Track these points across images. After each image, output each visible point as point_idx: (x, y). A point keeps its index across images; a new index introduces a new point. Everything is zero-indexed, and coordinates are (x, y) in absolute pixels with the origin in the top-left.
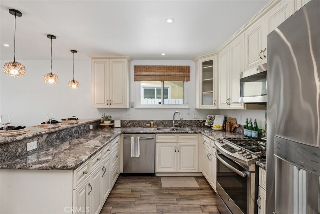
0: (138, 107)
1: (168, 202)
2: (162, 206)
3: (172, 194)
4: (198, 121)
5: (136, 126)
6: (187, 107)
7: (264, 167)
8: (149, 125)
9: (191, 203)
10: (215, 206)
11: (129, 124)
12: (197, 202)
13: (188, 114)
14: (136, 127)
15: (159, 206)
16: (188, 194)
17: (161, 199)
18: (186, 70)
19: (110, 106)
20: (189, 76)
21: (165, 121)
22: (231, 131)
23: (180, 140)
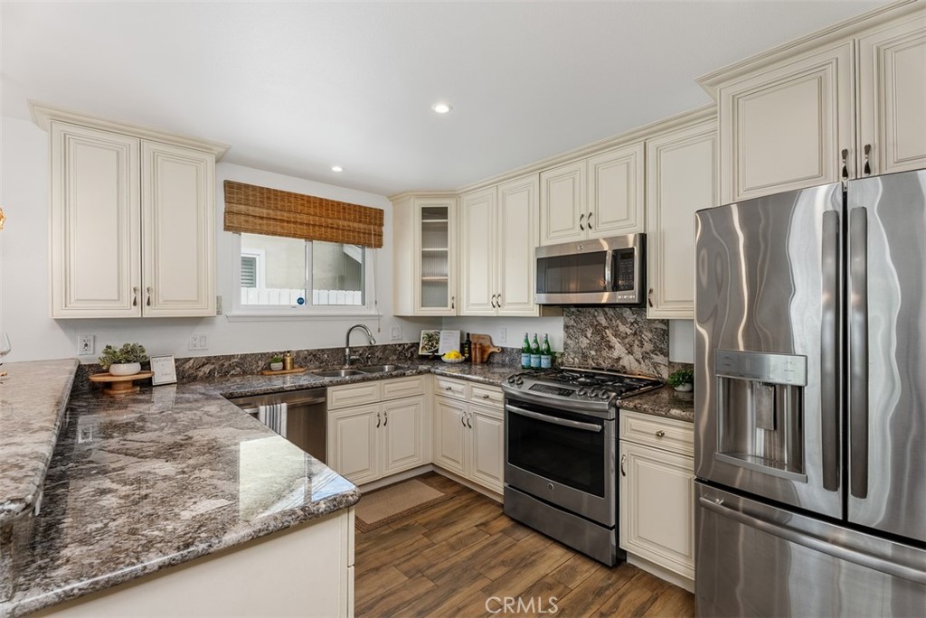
0: (235, 312)
1: (412, 548)
2: (405, 561)
3: (405, 529)
4: (400, 345)
5: (232, 372)
6: (373, 312)
7: (635, 406)
8: (280, 365)
9: (459, 530)
10: (503, 517)
11: (207, 369)
12: (465, 524)
13: (379, 331)
14: (233, 375)
15: (399, 564)
16: (436, 516)
17: (392, 549)
18: (376, 219)
19: (146, 308)
20: (380, 235)
21: (323, 350)
22: (482, 363)
23: (388, 396)
